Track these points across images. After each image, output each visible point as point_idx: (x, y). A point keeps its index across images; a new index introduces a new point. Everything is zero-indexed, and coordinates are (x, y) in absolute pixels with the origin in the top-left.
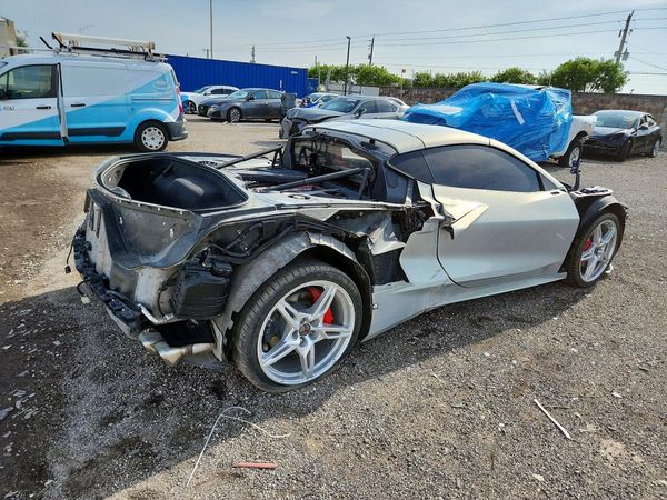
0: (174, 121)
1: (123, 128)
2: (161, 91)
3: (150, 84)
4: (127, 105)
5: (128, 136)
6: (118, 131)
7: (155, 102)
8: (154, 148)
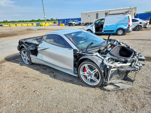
0: (126, 28)
1: (114, 30)
2: (124, 21)
3: (122, 20)
4: (116, 25)
5: (115, 32)
6: (113, 31)
7: (122, 24)
8: (120, 35)
